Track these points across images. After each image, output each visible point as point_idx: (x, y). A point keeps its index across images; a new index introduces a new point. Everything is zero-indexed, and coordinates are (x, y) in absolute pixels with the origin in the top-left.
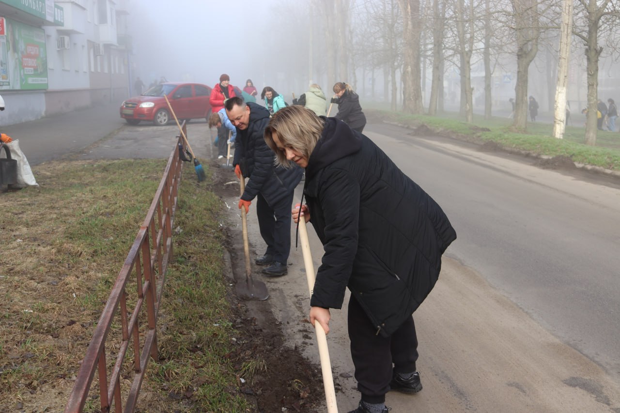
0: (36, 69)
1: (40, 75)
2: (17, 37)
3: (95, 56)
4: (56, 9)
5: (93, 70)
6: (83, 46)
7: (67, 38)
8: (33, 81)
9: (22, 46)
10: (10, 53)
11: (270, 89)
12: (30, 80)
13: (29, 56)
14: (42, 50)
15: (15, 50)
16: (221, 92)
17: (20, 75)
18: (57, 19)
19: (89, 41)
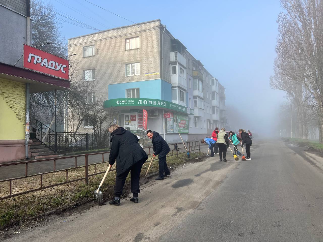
0: (184, 127)
1: (186, 129)
2: (178, 118)
3: (210, 124)
4: (191, 110)
5: (209, 128)
6: (205, 121)
7: (196, 119)
8: (183, 131)
9: (179, 121)
10: (175, 123)
11: (231, 132)
12: (181, 131)
13: (182, 124)
14: (187, 122)
15: (176, 122)
16: (216, 133)
17: (178, 129)
18: (191, 113)
19: (207, 119)
